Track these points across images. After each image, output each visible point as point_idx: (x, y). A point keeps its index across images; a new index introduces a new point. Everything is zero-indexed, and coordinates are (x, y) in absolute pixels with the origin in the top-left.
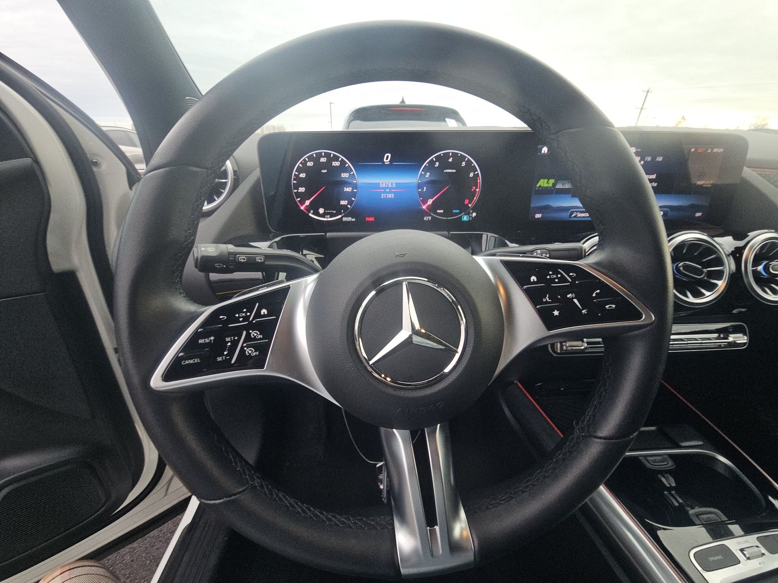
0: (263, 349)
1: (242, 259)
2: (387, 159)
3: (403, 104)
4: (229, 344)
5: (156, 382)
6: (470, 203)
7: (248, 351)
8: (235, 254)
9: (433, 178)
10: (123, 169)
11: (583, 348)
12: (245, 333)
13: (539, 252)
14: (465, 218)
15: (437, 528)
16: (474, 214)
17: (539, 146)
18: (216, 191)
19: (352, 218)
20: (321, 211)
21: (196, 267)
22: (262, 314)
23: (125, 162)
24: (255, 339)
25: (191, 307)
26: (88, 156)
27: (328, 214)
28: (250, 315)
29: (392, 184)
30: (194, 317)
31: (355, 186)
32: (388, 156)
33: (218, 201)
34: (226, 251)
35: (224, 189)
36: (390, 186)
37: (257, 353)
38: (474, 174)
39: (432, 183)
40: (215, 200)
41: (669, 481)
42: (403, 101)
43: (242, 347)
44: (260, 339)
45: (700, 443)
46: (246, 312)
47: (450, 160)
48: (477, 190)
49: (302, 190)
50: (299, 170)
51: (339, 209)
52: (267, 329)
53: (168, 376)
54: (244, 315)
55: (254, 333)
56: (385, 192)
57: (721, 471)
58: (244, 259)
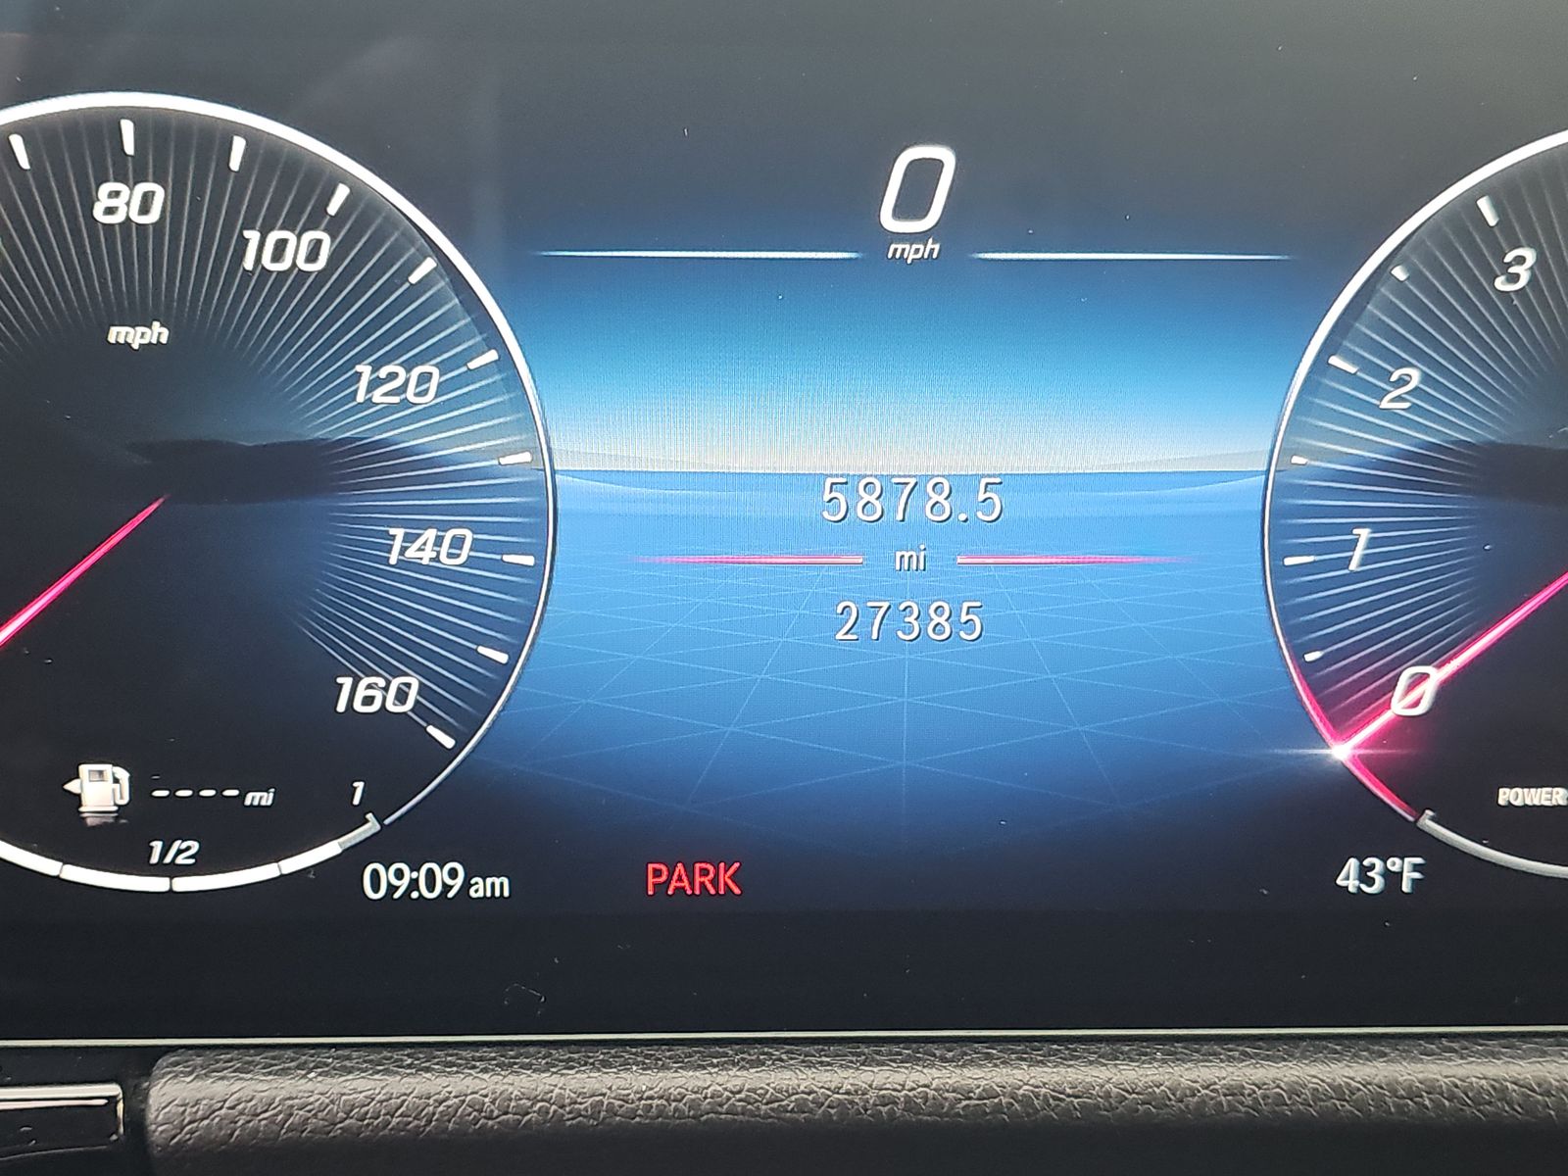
2: (912, 203)
19: (480, 868)
32: (924, 175)
36: (937, 503)
51: (326, 770)
56: (878, 579)
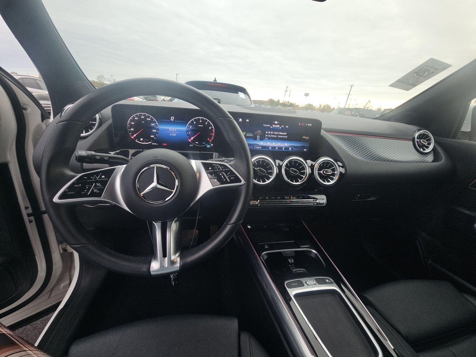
0: (101, 191)
1: (98, 158)
2: (172, 119)
3: (215, 82)
4: (87, 188)
5: (56, 199)
6: (210, 140)
7: (95, 191)
8: (95, 155)
9: (193, 129)
10: (39, 112)
11: (257, 203)
12: (94, 184)
13: (226, 160)
14: (208, 146)
15: (166, 258)
16: (212, 145)
17: (238, 118)
18: (91, 127)
19: (156, 143)
20: (142, 139)
21: (76, 160)
22: (102, 177)
23: (40, 108)
24: (98, 186)
25: (72, 174)
26: (21, 105)
27: (144, 141)
28: (97, 178)
29: (175, 129)
30: (74, 177)
31: (158, 129)
33: (91, 132)
34: (90, 154)
35: (94, 126)
36: (174, 130)
37: (99, 192)
38: (211, 128)
39: (192, 130)
40: (89, 131)
41: (291, 261)
42: (215, 80)
43: (93, 189)
44: (101, 187)
45: (309, 246)
46: (95, 177)
47: (201, 121)
48: (213, 135)
49: (132, 129)
50: (131, 121)
51: (150, 139)
52: (104, 183)
53: (61, 197)
54: (94, 177)
55: (98, 184)
56: (171, 133)
57: (313, 256)
58: (99, 158)
